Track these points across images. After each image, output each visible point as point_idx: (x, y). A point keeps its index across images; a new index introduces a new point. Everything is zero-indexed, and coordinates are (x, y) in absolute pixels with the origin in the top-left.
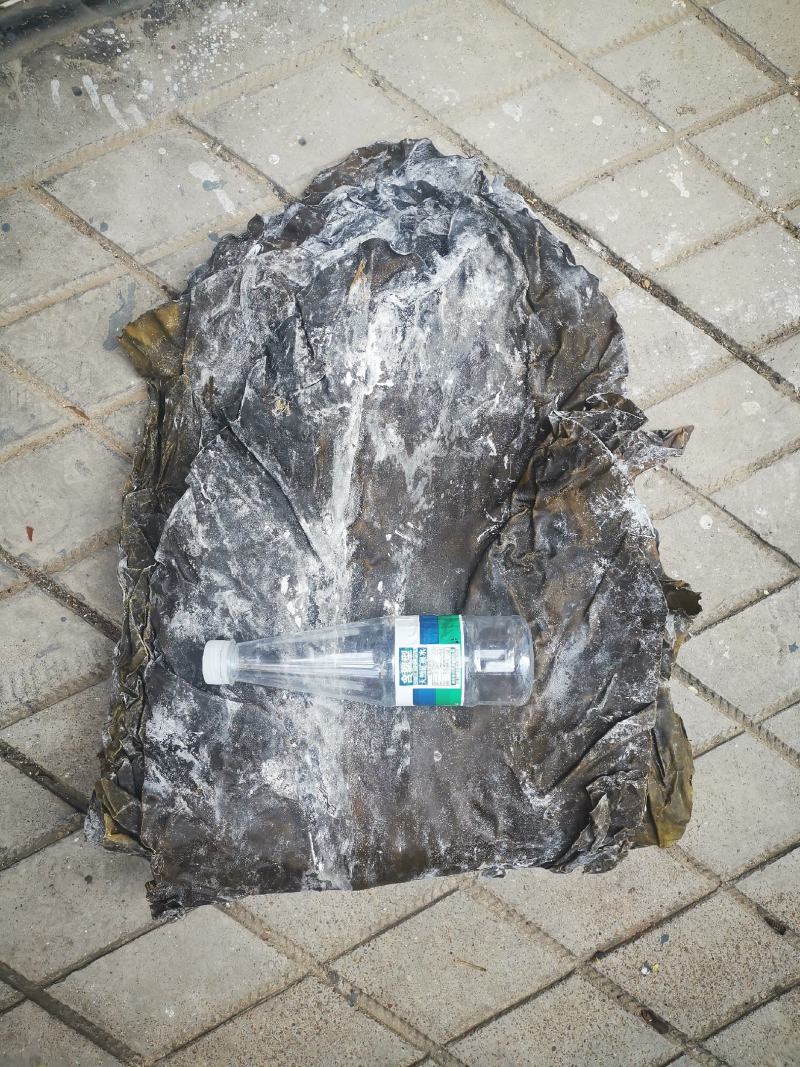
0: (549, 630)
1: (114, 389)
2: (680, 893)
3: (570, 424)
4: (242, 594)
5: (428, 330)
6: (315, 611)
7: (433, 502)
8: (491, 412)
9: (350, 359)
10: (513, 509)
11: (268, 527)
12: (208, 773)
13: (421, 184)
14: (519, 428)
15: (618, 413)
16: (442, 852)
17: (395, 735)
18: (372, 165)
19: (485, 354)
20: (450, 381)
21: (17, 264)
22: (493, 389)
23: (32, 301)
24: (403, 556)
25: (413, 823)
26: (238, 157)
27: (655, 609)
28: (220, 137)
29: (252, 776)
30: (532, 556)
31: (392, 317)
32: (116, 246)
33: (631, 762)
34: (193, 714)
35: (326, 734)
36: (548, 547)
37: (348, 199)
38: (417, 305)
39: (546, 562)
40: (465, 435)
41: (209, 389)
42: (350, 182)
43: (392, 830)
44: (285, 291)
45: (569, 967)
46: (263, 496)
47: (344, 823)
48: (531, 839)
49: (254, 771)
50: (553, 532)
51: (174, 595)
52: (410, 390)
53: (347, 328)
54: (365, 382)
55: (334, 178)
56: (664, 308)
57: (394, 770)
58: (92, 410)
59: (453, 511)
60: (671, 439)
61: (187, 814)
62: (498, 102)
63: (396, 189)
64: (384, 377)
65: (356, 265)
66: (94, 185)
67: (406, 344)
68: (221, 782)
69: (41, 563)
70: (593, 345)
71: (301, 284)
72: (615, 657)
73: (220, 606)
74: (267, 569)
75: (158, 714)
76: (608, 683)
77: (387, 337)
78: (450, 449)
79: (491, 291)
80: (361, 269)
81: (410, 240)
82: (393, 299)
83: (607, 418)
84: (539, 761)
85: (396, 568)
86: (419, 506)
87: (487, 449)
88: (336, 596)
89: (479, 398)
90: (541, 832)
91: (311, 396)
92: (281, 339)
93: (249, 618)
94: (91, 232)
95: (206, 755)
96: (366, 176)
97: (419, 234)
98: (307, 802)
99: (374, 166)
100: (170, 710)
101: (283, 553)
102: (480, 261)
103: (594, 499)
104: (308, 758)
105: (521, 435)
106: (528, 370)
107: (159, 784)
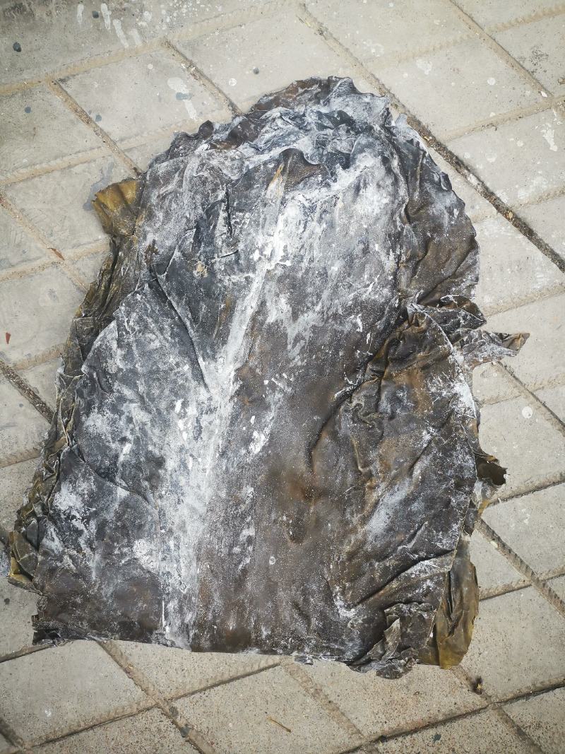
0: (379, 477)
1: (85, 240)
2: (455, 704)
3: (423, 315)
4: (145, 407)
5: (324, 226)
6: (199, 430)
7: (305, 361)
8: (364, 297)
9: (260, 240)
10: (366, 376)
11: (172, 360)
12: (92, 542)
13: (341, 113)
14: (384, 313)
15: (463, 313)
16: (264, 637)
17: (242, 538)
18: (306, 95)
19: (366, 251)
20: (335, 268)
21: (32, 138)
22: (369, 279)
23: (38, 167)
24: (275, 398)
25: (245, 609)
26: (207, 79)
27: (467, 475)
28: (195, 60)
29: (125, 550)
30: (375, 416)
31: (298, 212)
32: (105, 133)
33: (425, 595)
34: (91, 494)
35: (189, 528)
36: (389, 411)
37: (281, 117)
38: (319, 204)
39: (385, 422)
40: (340, 312)
41: (151, 249)
42: (287, 105)
43: (227, 612)
44: (219, 181)
45: (357, 743)
46: (173, 335)
47: (190, 598)
48: (336, 641)
49: (128, 546)
50: (395, 400)
51: (92, 400)
52: (304, 271)
53: (262, 216)
54: (269, 260)
55: (275, 101)
56: (521, 236)
57: (237, 565)
58: (68, 253)
59: (320, 370)
60: (510, 342)
61: (71, 569)
62: (413, 58)
63: (320, 115)
64: (285, 258)
65: (276, 168)
66: (96, 86)
67: (306, 234)
68: (100, 551)
69: (12, 361)
70: (453, 256)
71: (233, 178)
72: (428, 508)
73: (127, 414)
74: (167, 392)
75: (65, 489)
76: (419, 528)
77: (292, 227)
78: (326, 321)
79: (378, 201)
80: (279, 171)
81: (322, 155)
82: (300, 198)
83: (454, 315)
84: (351, 581)
85: (267, 408)
86: (294, 361)
87: (355, 325)
88: (217, 422)
89: (356, 285)
90: (344, 637)
91: (226, 264)
92: (208, 217)
93: (148, 428)
94: (89, 121)
95: (94, 527)
96: (300, 103)
97: (329, 150)
98: (165, 577)
99: (307, 96)
100: (74, 488)
101: (180, 382)
102: (373, 177)
103: (432, 379)
104: (172, 543)
105: (384, 319)
106: (399, 268)
107: (54, 543)
